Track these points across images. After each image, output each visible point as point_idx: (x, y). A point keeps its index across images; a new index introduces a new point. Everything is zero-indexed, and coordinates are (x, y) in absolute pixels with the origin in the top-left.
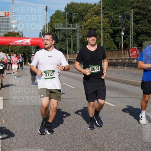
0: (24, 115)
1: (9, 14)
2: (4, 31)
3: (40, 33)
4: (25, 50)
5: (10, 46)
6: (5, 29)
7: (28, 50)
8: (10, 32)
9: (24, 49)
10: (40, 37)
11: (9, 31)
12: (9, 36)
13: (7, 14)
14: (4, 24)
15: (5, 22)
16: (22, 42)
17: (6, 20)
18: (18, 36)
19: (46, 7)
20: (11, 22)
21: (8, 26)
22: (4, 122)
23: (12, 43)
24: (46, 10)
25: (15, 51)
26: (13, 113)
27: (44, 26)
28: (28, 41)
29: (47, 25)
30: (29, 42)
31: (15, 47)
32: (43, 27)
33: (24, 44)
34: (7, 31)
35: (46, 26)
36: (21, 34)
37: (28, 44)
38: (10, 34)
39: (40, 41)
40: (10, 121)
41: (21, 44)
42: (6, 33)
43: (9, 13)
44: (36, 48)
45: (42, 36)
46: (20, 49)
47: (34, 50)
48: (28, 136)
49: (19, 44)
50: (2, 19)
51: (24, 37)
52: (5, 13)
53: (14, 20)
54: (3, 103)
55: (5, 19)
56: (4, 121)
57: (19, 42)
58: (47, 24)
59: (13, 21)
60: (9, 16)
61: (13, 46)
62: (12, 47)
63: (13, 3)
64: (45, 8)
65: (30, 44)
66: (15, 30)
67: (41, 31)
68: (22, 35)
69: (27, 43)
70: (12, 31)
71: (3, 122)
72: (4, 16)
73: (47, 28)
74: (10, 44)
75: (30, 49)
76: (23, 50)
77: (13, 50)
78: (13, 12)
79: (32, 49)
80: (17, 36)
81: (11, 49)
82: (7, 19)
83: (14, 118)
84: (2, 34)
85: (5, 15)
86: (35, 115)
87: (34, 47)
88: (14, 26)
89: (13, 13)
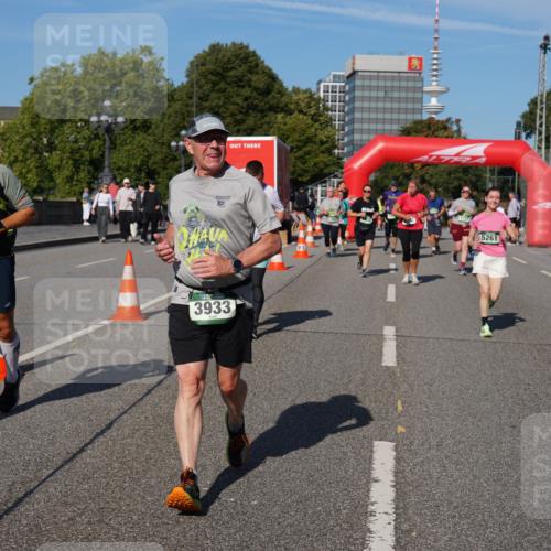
0: (460, 390)
1: (421, 65)
2: (402, 116)
3: (518, 124)
4: (466, 178)
5: (418, 166)
6: (406, 111)
7: (474, 179)
8: (421, 122)
9: (460, 175)
10: (518, 137)
11: (418, 117)
12: (418, 132)
13: (415, 62)
14: (403, 94)
15: (407, 89)
16: (457, 155)
17: (411, 84)
18: (446, 134)
19: (547, 38)
20: (426, 89)
21: (415, 100)
22: (400, 408)
23: (426, 158)
24: (544, 47)
25: (433, 181)
26: (426, 380)
27: (534, 103)
28: (478, 151)
29: (544, 100)
30: (482, 154)
31: (431, 170)
32: (529, 105)
33: (464, 161)
34: (410, 117)
35: (542, 103)
36: (455, 128)
37: (477, 161)
38: (419, 127)
39: (516, 150)
40: (418, 406)
41: (456, 159)
42: (408, 125)
43: (420, 59)
44: (500, 173)
45: (524, 135)
46: (449, 174)
47: (491, 180)
48: (477, 462)
49: (447, 158)
50: (400, 79)
51: (465, 138)
52: (410, 60)
53: (435, 83)
54: (397, 346)
55: (407, 79)
56: (399, 403)
57: (449, 152)
58: (542, 96)
59: (431, 85)
60: (421, 69)
61: (425, 165)
62: (423, 167)
63: (436, 31)
64: (542, 41)
65: (483, 160)
66: (436, 113)
67: (519, 119)
68: (459, 131)
69: (474, 158)
70: (425, 117)
71: (396, 408)
72: (405, 69)
73: (542, 109)
74: (420, 159)
75: (479, 177)
76: (459, 179)
77: (427, 177)
78: (436, 56)
79: (488, 175)
80: (440, 133)
81: (420, 173)
82: (414, 79)
83: (429, 397)
84: (395, 127)
85: (410, 67)
86: (496, 394)
87: (492, 171)
88: (434, 101)
89: (435, 62)
